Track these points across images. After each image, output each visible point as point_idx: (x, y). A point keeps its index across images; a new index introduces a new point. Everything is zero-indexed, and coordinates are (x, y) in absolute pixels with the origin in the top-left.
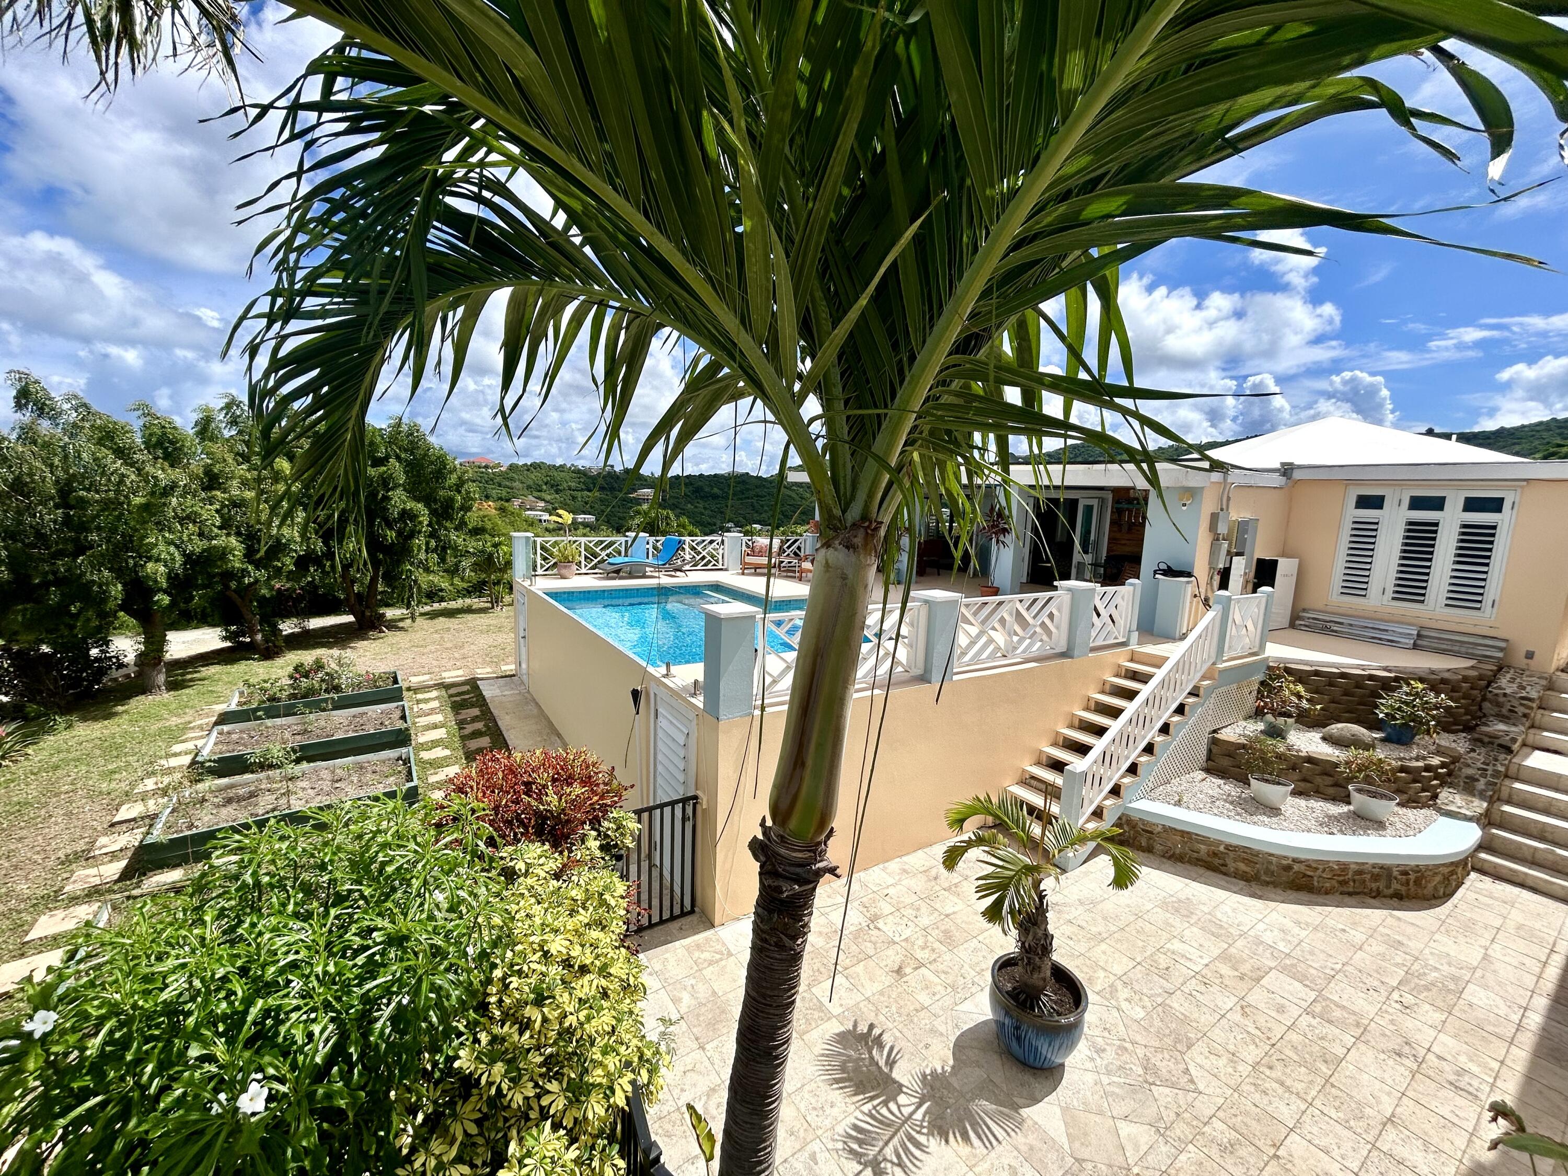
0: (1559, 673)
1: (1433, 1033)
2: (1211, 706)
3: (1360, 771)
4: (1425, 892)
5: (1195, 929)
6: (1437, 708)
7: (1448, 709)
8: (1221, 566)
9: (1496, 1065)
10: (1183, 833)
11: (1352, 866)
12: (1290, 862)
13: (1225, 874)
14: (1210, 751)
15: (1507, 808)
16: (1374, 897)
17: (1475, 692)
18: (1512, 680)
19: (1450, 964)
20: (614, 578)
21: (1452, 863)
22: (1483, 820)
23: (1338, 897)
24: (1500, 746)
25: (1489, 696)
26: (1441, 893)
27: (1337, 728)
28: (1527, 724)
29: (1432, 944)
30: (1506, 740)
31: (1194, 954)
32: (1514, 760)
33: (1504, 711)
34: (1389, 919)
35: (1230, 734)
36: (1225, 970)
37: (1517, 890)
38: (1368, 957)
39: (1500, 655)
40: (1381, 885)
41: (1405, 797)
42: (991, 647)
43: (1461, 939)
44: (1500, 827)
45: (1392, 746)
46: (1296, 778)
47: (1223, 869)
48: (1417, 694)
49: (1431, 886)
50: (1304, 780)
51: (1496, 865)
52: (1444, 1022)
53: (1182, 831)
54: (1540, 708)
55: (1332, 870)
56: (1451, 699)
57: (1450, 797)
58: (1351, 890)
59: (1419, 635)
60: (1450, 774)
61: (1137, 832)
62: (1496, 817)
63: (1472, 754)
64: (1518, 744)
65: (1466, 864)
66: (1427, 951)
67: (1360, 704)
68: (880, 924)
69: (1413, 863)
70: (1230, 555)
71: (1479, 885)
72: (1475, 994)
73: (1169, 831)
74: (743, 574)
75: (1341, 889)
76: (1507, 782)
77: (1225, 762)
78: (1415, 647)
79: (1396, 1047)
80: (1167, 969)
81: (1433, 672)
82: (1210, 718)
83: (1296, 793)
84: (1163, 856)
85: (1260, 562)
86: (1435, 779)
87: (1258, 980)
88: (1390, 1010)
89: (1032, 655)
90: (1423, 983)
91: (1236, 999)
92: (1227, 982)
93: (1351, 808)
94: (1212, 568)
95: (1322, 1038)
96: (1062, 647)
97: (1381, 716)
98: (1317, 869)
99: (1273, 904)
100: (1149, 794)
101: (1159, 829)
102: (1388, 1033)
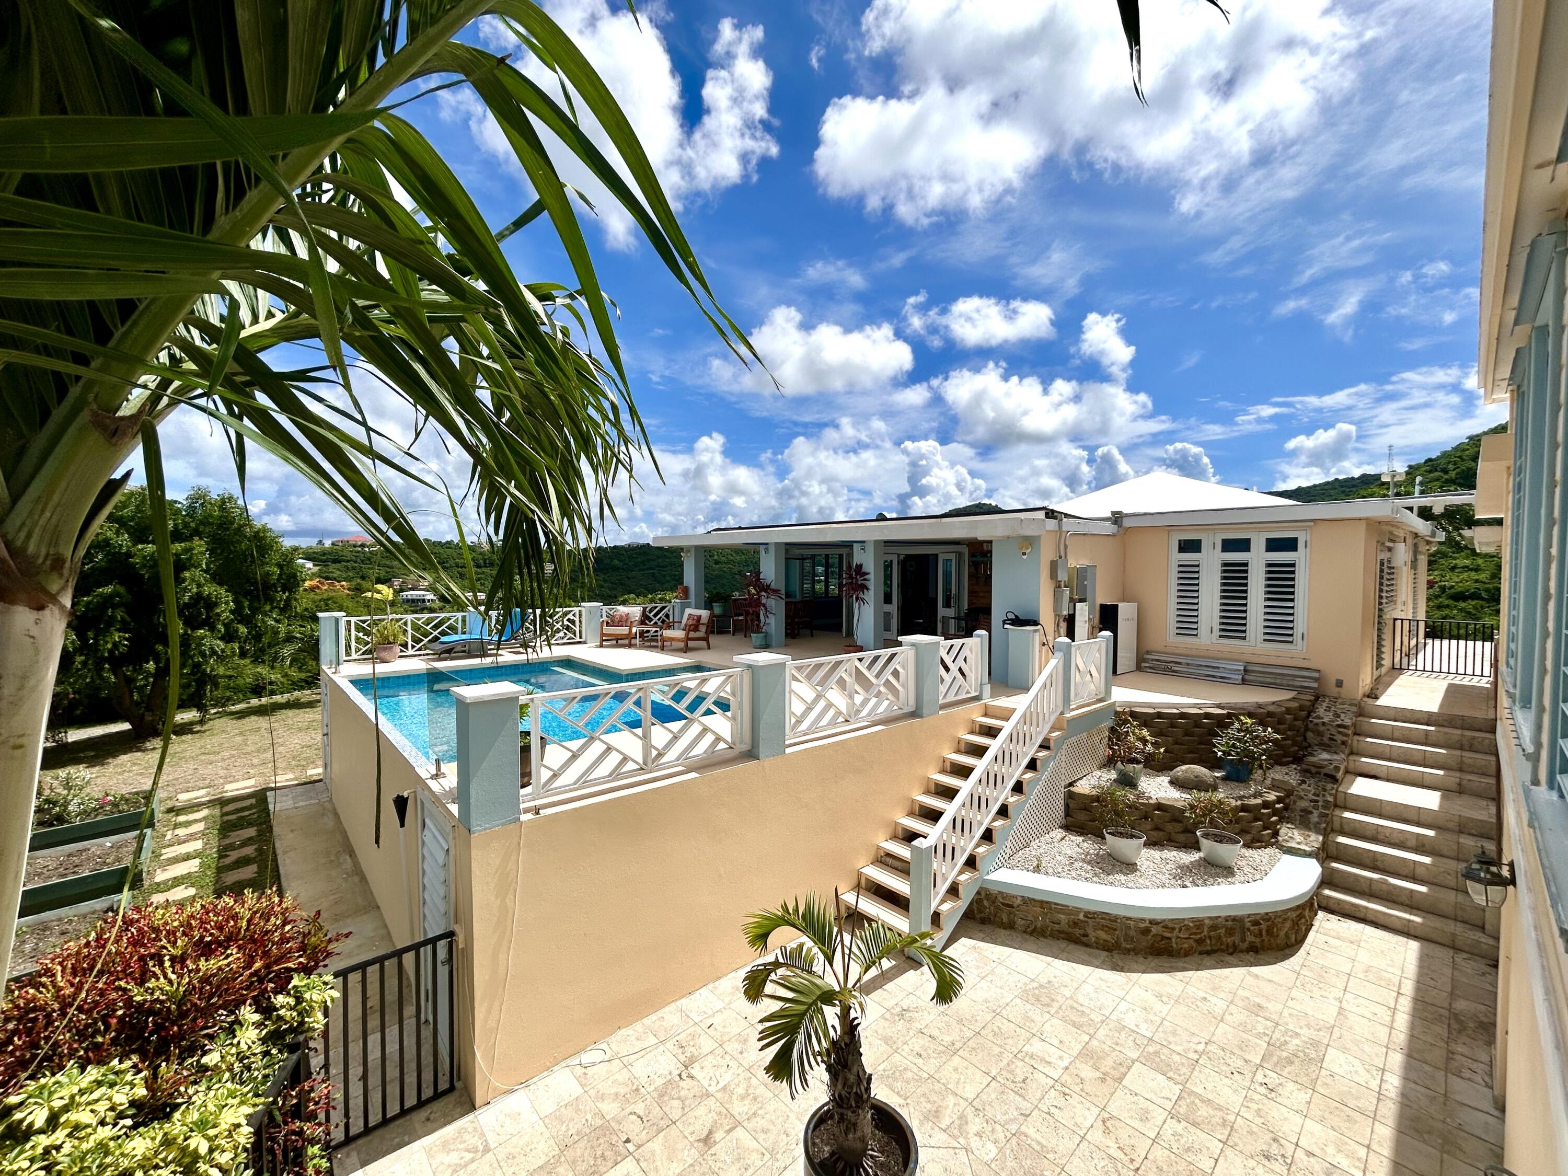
0: (1366, 699)
1: (1298, 1120)
2: (1063, 759)
3: (1204, 815)
4: (1279, 941)
5: (1055, 1021)
6: (1266, 743)
7: (1275, 742)
8: (1065, 613)
9: (1362, 1152)
10: (1042, 904)
11: (1207, 922)
12: (1147, 924)
13: (1087, 945)
14: (1067, 806)
15: (1342, 840)
16: (1231, 954)
17: (1297, 723)
18: (1328, 709)
19: (1309, 1026)
20: (445, 659)
21: (1298, 907)
22: (1322, 854)
23: (1196, 958)
24: (1326, 775)
25: (1310, 725)
26: (1293, 939)
27: (1183, 770)
28: (1347, 751)
29: (1290, 1003)
30: (1330, 769)
31: (1052, 1053)
32: (1341, 789)
33: (1325, 740)
34: (1248, 978)
35: (1084, 787)
36: (1087, 1072)
37: (1360, 926)
38: (1231, 1029)
39: (1315, 685)
40: (1236, 939)
41: (1249, 837)
42: (831, 712)
43: (1317, 993)
44: (1338, 859)
45: (1233, 784)
46: (1149, 827)
47: (1084, 939)
48: (1247, 731)
49: (1282, 933)
50: (1157, 829)
51: (1339, 901)
52: (1309, 1103)
53: (1042, 902)
54: (1355, 734)
55: (1188, 928)
56: (1278, 733)
57: (1291, 835)
58: (1209, 948)
59: (1245, 670)
60: (1286, 808)
61: (997, 908)
62: (1333, 850)
63: (1304, 786)
64: (1341, 772)
65: (1312, 904)
66: (1286, 1012)
67: (1201, 743)
68: (695, 1071)
69: (1263, 911)
70: (1073, 602)
71: (1327, 925)
72: (1336, 1061)
73: (1028, 902)
74: (601, 646)
75: (1200, 949)
76: (1337, 812)
77: (1082, 817)
78: (1244, 682)
79: (1265, 1148)
80: (1024, 1081)
81: (1260, 706)
82: (1063, 771)
83: (1150, 844)
84: (1025, 932)
85: (1103, 607)
86: (1274, 815)
87: (1120, 1080)
88: (1256, 1097)
89: (877, 718)
90: (1285, 1054)
91: (1097, 1110)
92: (1088, 1088)
93: (1202, 854)
94: (1057, 615)
95: (1188, 1150)
96: (911, 708)
97: (1220, 754)
98: (1173, 929)
99: (1135, 976)
100: (1006, 863)
101: (1018, 901)
102: (1255, 1129)
